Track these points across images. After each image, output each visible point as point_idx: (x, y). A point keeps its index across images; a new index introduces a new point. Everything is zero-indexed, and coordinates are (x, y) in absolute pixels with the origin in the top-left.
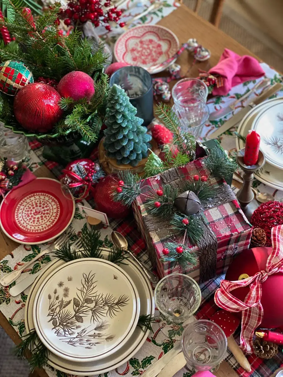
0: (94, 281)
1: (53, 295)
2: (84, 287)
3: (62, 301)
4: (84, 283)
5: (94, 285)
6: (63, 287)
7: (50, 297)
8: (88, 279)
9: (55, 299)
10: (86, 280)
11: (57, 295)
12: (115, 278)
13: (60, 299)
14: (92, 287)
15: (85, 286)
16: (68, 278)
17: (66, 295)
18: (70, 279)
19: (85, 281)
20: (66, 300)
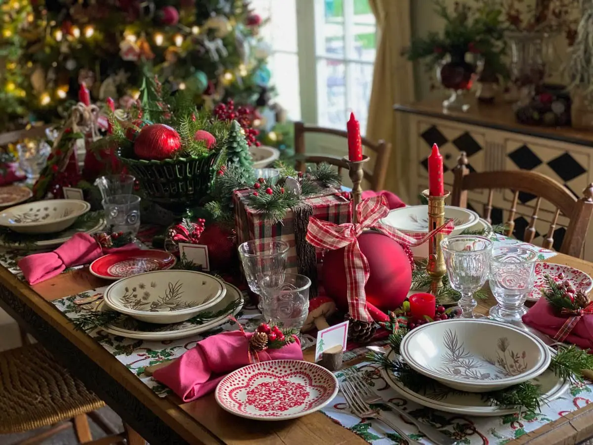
0: (179, 292)
1: (131, 291)
2: (167, 296)
3: (140, 301)
4: (168, 292)
5: (180, 295)
6: (144, 291)
7: (127, 290)
8: (173, 290)
9: (132, 296)
10: (172, 291)
11: (135, 293)
12: (204, 284)
13: (138, 298)
14: (177, 297)
15: (169, 296)
16: (152, 283)
17: (144, 298)
18: (153, 285)
19: (170, 291)
20: (143, 301)
